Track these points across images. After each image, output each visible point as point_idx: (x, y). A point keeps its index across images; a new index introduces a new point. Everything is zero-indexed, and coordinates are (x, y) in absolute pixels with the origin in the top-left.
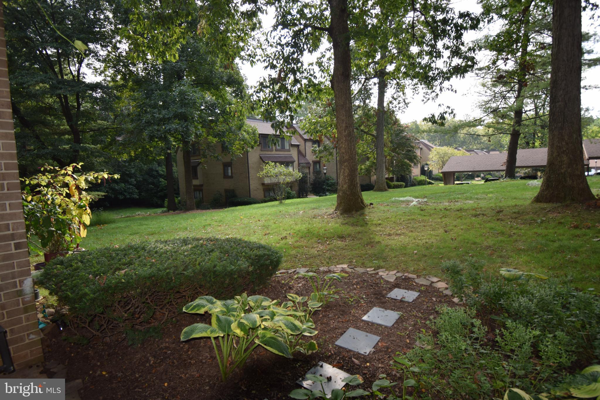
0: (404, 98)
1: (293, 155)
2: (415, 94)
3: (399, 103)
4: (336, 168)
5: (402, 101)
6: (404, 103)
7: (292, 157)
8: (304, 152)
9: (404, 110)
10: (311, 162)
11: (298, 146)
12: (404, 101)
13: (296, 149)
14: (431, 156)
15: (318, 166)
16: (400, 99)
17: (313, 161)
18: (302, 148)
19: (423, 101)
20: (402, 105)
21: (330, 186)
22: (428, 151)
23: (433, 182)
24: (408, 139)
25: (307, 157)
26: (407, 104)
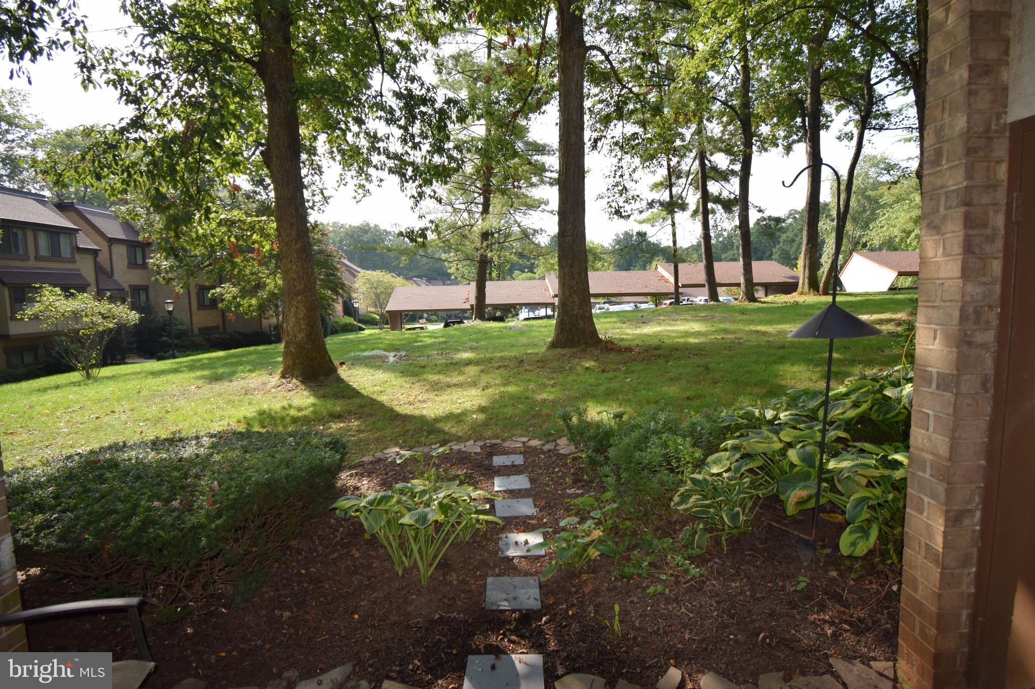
0: (321, 186)
1: (83, 272)
2: (342, 186)
3: (314, 195)
4: (187, 302)
5: (318, 191)
6: (321, 196)
7: (80, 276)
8: (107, 266)
9: (323, 208)
10: (127, 289)
11: (95, 252)
12: (322, 193)
13: (90, 258)
14: (357, 285)
15: (143, 297)
16: (314, 187)
17: (130, 286)
18: (103, 258)
19: (355, 198)
20: (318, 198)
21: (177, 337)
22: (352, 278)
23: (363, 327)
24: (328, 256)
25: (117, 276)
26: (326, 199)
